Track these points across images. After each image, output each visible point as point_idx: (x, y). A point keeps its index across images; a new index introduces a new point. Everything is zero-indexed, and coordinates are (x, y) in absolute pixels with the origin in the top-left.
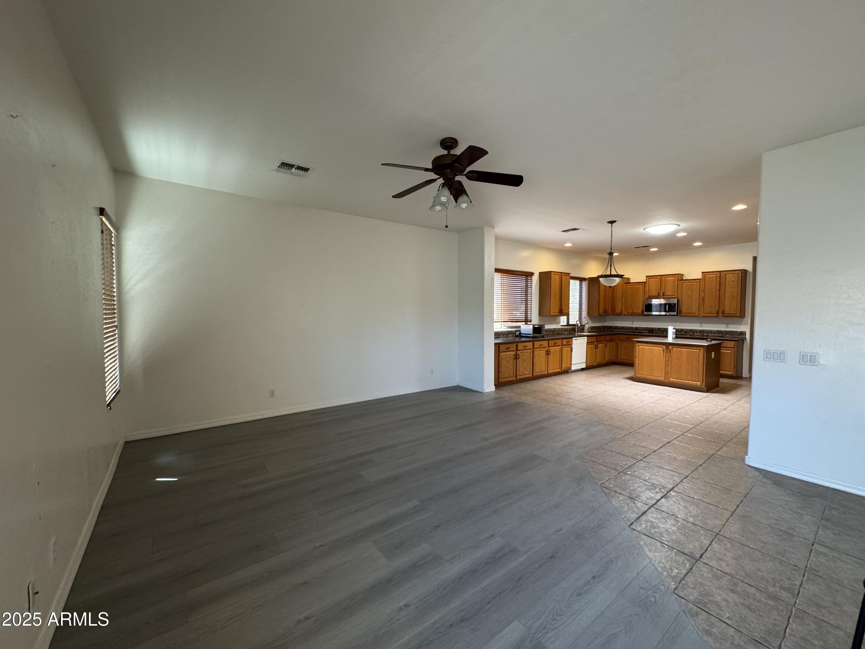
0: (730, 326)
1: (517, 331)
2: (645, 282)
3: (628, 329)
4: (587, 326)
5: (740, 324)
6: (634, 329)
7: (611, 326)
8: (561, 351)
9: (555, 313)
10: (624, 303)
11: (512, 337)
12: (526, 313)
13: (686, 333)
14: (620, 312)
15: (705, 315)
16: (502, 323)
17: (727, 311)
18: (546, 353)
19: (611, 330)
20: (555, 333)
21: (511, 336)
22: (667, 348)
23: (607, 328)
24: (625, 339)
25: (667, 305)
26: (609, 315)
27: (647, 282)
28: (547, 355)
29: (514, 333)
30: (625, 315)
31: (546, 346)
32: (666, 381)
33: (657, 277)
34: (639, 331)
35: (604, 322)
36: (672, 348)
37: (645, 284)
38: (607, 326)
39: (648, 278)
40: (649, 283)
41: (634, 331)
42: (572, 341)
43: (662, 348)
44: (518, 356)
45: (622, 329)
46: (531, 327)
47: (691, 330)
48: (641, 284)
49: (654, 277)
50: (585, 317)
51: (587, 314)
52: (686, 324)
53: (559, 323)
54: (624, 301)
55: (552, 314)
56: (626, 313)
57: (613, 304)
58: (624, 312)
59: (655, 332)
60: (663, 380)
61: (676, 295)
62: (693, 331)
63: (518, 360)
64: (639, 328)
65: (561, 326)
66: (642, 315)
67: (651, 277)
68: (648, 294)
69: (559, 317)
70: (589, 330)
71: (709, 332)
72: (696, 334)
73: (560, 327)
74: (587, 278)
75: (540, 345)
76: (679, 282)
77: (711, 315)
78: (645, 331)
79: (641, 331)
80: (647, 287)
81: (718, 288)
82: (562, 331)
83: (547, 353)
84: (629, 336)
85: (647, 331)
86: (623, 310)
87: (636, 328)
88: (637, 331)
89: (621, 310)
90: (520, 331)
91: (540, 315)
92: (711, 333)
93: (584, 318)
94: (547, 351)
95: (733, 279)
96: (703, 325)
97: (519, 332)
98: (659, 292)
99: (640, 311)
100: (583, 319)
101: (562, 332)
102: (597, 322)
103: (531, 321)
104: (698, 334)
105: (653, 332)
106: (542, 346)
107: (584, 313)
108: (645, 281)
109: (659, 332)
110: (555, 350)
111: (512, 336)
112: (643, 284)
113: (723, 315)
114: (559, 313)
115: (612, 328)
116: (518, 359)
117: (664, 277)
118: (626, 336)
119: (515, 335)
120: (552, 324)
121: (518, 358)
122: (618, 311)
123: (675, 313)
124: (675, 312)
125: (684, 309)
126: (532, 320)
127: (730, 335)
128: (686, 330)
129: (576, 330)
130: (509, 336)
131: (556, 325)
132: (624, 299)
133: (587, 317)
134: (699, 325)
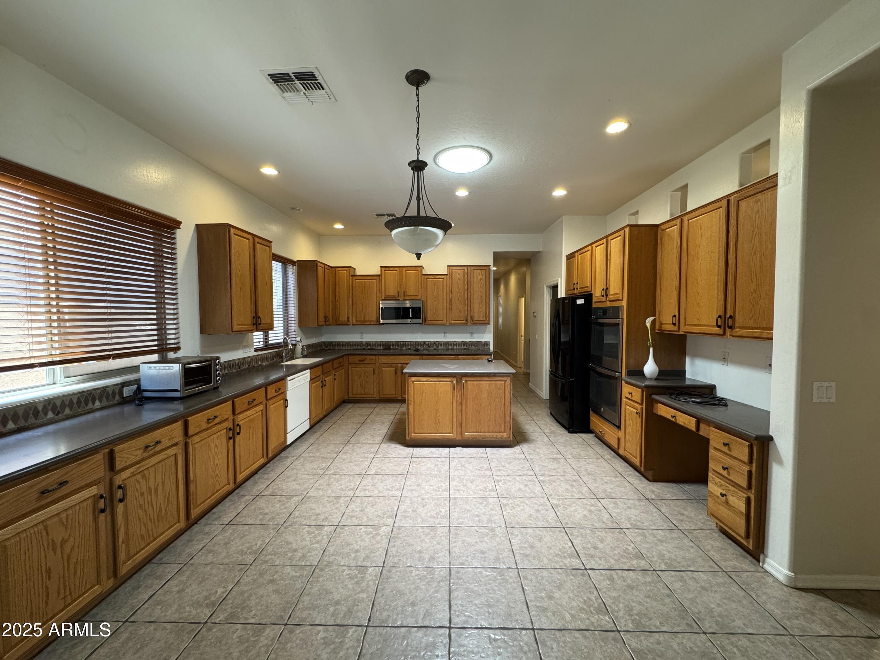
0: (475, 335)
1: (124, 384)
2: (379, 275)
3: (358, 345)
4: (299, 347)
5: (484, 332)
6: (365, 345)
7: (332, 342)
8: (266, 414)
9: (242, 325)
10: (351, 306)
11: (102, 409)
12: (161, 330)
13: (430, 347)
14: (347, 320)
15: (454, 322)
16: (57, 367)
17: (476, 318)
18: (228, 433)
19: (331, 348)
20: (242, 368)
21: (97, 404)
22: (459, 382)
23: (325, 345)
24: (358, 362)
25: (411, 310)
26: (330, 325)
27: (383, 276)
28: (230, 438)
29: (114, 394)
30: (353, 324)
31: (226, 417)
32: (459, 438)
33: (396, 269)
34: (372, 347)
35: (321, 335)
36: (466, 381)
37: (379, 279)
38: (324, 343)
39: (383, 269)
40: (385, 277)
41: (364, 347)
42: (285, 386)
43: (452, 382)
44: (119, 494)
45: (348, 345)
46: (177, 368)
47: (435, 343)
48: (375, 277)
49: (392, 269)
50: (295, 329)
51: (297, 325)
52: (430, 335)
53: (249, 345)
54: (351, 303)
55: (236, 328)
56: (354, 322)
57: (336, 308)
58: (353, 320)
59: (392, 347)
60: (455, 437)
61: (420, 296)
62: (437, 343)
63: (120, 507)
64: (371, 343)
65: (256, 350)
66: (378, 323)
67: (387, 269)
68: (385, 293)
69: (250, 334)
70: (305, 353)
71: (454, 345)
72: (440, 347)
73: (252, 353)
74: (296, 260)
75: (208, 420)
76: (423, 277)
77: (460, 322)
78: (379, 348)
79: (374, 347)
80: (383, 281)
81: (466, 287)
82: (257, 361)
83: (231, 435)
84: (363, 357)
85: (382, 347)
86: (351, 317)
87: (368, 344)
88: (369, 347)
89: (348, 317)
90: (137, 382)
91: (203, 330)
92: (456, 345)
93: (295, 332)
94: (230, 429)
95: (481, 277)
96: (447, 335)
97: (135, 387)
98: (399, 290)
99: (374, 318)
100: (292, 334)
101: (257, 363)
102: (312, 338)
103: (176, 349)
104: (442, 347)
105: (389, 349)
106: (217, 420)
107: (293, 323)
108: (379, 273)
109: (397, 347)
110: (251, 417)
111: (105, 403)
112: (378, 277)
113: (472, 323)
114: (254, 325)
115: (333, 345)
116: (121, 504)
117: (405, 269)
118: (359, 358)
119: (117, 397)
120: (237, 349)
121: (121, 501)
122: (344, 318)
123: (420, 321)
124: (420, 318)
125: (430, 315)
126: (181, 345)
127: (475, 347)
128: (429, 343)
129: (284, 355)
130: (90, 406)
131: (245, 350)
132: (351, 300)
133: (298, 328)
134: (442, 335)
